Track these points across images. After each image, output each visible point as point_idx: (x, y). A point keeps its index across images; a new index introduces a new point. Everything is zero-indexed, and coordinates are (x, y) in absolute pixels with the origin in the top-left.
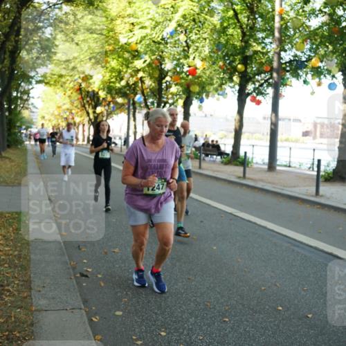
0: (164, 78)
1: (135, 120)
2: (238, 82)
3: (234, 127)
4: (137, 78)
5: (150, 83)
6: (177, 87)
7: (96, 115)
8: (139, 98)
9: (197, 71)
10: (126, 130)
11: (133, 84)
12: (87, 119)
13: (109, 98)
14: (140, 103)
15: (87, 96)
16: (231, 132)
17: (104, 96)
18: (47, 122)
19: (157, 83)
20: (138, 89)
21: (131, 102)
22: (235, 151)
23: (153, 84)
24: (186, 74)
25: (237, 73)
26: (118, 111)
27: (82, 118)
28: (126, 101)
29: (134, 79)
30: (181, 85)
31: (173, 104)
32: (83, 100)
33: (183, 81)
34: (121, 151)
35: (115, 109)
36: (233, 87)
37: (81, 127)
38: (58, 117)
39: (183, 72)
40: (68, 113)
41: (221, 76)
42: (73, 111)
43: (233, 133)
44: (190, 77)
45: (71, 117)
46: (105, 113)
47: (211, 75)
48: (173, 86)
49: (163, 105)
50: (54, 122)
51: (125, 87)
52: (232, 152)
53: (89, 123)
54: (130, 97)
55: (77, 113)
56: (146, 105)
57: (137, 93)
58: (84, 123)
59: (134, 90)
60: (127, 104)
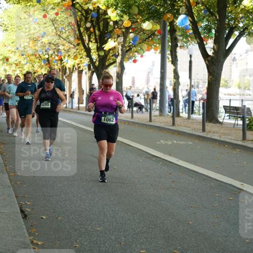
1: (174, 61)
7: (102, 54)
8: (182, 20)
10: (159, 81)
12: (86, 61)
13: (127, 23)
14: (184, 31)
15: (86, 19)
17: (117, 18)
18: (14, 67)
20: (180, 3)
21: (168, 28)
26: (145, 46)
28: (158, 27)
31: (246, 28)
32: (79, 26)
34: (150, 120)
35: (138, 41)
37: (75, 76)
38: (33, 57)
40: (51, 52)
42: (61, 47)
45: (57, 58)
46: (120, 49)
50: (27, 68)
53: (89, 69)
54: (165, 18)
55: (68, 51)
56: (197, 34)
57: (178, 10)
58: (81, 69)
59: (173, 6)
60: (159, 32)
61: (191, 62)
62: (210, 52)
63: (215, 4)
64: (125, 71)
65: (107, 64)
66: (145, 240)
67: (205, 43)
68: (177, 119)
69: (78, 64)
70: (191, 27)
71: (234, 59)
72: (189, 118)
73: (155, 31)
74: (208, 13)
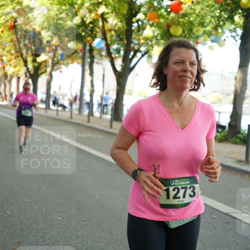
0: (135, 16)
1: (91, 74)
2: (241, 24)
3: (233, 89)
4: (97, 15)
5: (115, 21)
6: (153, 28)
7: (36, 65)
8: (98, 42)
9: (183, 6)
10: (79, 88)
11: (91, 23)
12: (24, 69)
14: (100, 50)
16: (229, 95)
19: (125, 21)
20: (97, 29)
21: (88, 48)
22: (233, 123)
23: (120, 24)
24: (166, 10)
25: (240, 11)
26: (69, 61)
27: (17, 69)
28: (80, 46)
29: (93, 15)
30: (159, 26)
31: (146, 53)
33: (162, 20)
35: (65, 57)
36: (235, 30)
37: (14, 81)
39: (162, 7)
41: (217, 14)
42: (4, 58)
43: (232, 97)
44: (172, 15)
46: (50, 61)
47: (202, 12)
48: (148, 27)
49: (132, 53)
51: (79, 26)
52: (230, 124)
53: (26, 76)
54: (86, 41)
55: (9, 61)
56: (109, 54)
57: (96, 35)
58: (19, 76)
59: (92, 31)
60: (81, 50)
61: (104, 75)
62: (119, 68)
63: (124, 32)
64: (53, 79)
65: (40, 72)
66: (61, 210)
67: (115, 61)
68: (91, 118)
69: (17, 71)
70: (105, 48)
71: (137, 75)
72: (101, 117)
73: (78, 49)
74: (118, 39)
